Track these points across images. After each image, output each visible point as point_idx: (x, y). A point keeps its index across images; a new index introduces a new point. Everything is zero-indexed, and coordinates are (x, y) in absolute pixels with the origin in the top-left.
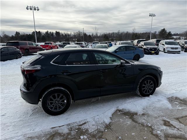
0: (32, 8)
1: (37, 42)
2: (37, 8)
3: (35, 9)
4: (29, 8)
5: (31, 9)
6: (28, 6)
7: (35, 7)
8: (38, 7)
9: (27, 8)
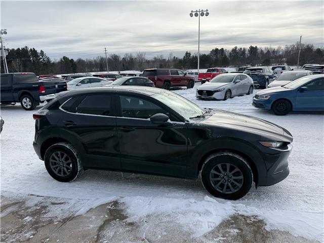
0: (198, 13)
1: (200, 69)
2: (205, 13)
3: (202, 14)
4: (194, 13)
5: (196, 15)
6: (192, 11)
7: (202, 11)
8: (207, 10)
9: (191, 15)
